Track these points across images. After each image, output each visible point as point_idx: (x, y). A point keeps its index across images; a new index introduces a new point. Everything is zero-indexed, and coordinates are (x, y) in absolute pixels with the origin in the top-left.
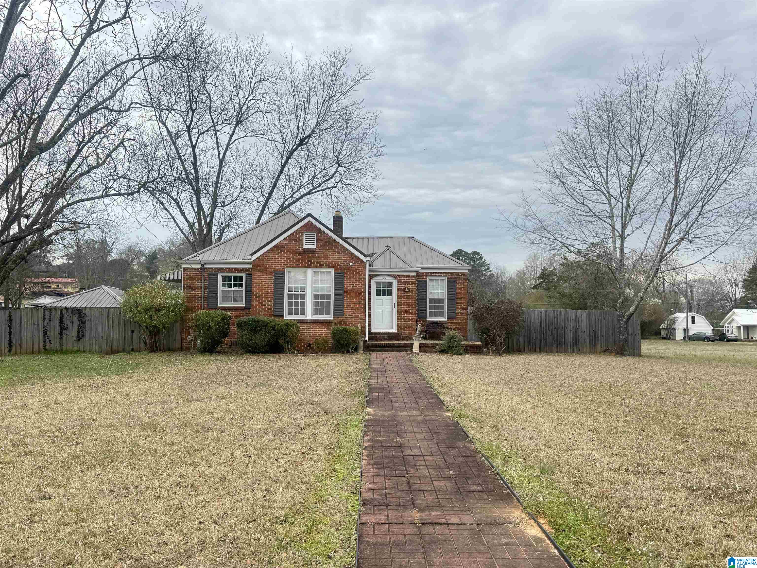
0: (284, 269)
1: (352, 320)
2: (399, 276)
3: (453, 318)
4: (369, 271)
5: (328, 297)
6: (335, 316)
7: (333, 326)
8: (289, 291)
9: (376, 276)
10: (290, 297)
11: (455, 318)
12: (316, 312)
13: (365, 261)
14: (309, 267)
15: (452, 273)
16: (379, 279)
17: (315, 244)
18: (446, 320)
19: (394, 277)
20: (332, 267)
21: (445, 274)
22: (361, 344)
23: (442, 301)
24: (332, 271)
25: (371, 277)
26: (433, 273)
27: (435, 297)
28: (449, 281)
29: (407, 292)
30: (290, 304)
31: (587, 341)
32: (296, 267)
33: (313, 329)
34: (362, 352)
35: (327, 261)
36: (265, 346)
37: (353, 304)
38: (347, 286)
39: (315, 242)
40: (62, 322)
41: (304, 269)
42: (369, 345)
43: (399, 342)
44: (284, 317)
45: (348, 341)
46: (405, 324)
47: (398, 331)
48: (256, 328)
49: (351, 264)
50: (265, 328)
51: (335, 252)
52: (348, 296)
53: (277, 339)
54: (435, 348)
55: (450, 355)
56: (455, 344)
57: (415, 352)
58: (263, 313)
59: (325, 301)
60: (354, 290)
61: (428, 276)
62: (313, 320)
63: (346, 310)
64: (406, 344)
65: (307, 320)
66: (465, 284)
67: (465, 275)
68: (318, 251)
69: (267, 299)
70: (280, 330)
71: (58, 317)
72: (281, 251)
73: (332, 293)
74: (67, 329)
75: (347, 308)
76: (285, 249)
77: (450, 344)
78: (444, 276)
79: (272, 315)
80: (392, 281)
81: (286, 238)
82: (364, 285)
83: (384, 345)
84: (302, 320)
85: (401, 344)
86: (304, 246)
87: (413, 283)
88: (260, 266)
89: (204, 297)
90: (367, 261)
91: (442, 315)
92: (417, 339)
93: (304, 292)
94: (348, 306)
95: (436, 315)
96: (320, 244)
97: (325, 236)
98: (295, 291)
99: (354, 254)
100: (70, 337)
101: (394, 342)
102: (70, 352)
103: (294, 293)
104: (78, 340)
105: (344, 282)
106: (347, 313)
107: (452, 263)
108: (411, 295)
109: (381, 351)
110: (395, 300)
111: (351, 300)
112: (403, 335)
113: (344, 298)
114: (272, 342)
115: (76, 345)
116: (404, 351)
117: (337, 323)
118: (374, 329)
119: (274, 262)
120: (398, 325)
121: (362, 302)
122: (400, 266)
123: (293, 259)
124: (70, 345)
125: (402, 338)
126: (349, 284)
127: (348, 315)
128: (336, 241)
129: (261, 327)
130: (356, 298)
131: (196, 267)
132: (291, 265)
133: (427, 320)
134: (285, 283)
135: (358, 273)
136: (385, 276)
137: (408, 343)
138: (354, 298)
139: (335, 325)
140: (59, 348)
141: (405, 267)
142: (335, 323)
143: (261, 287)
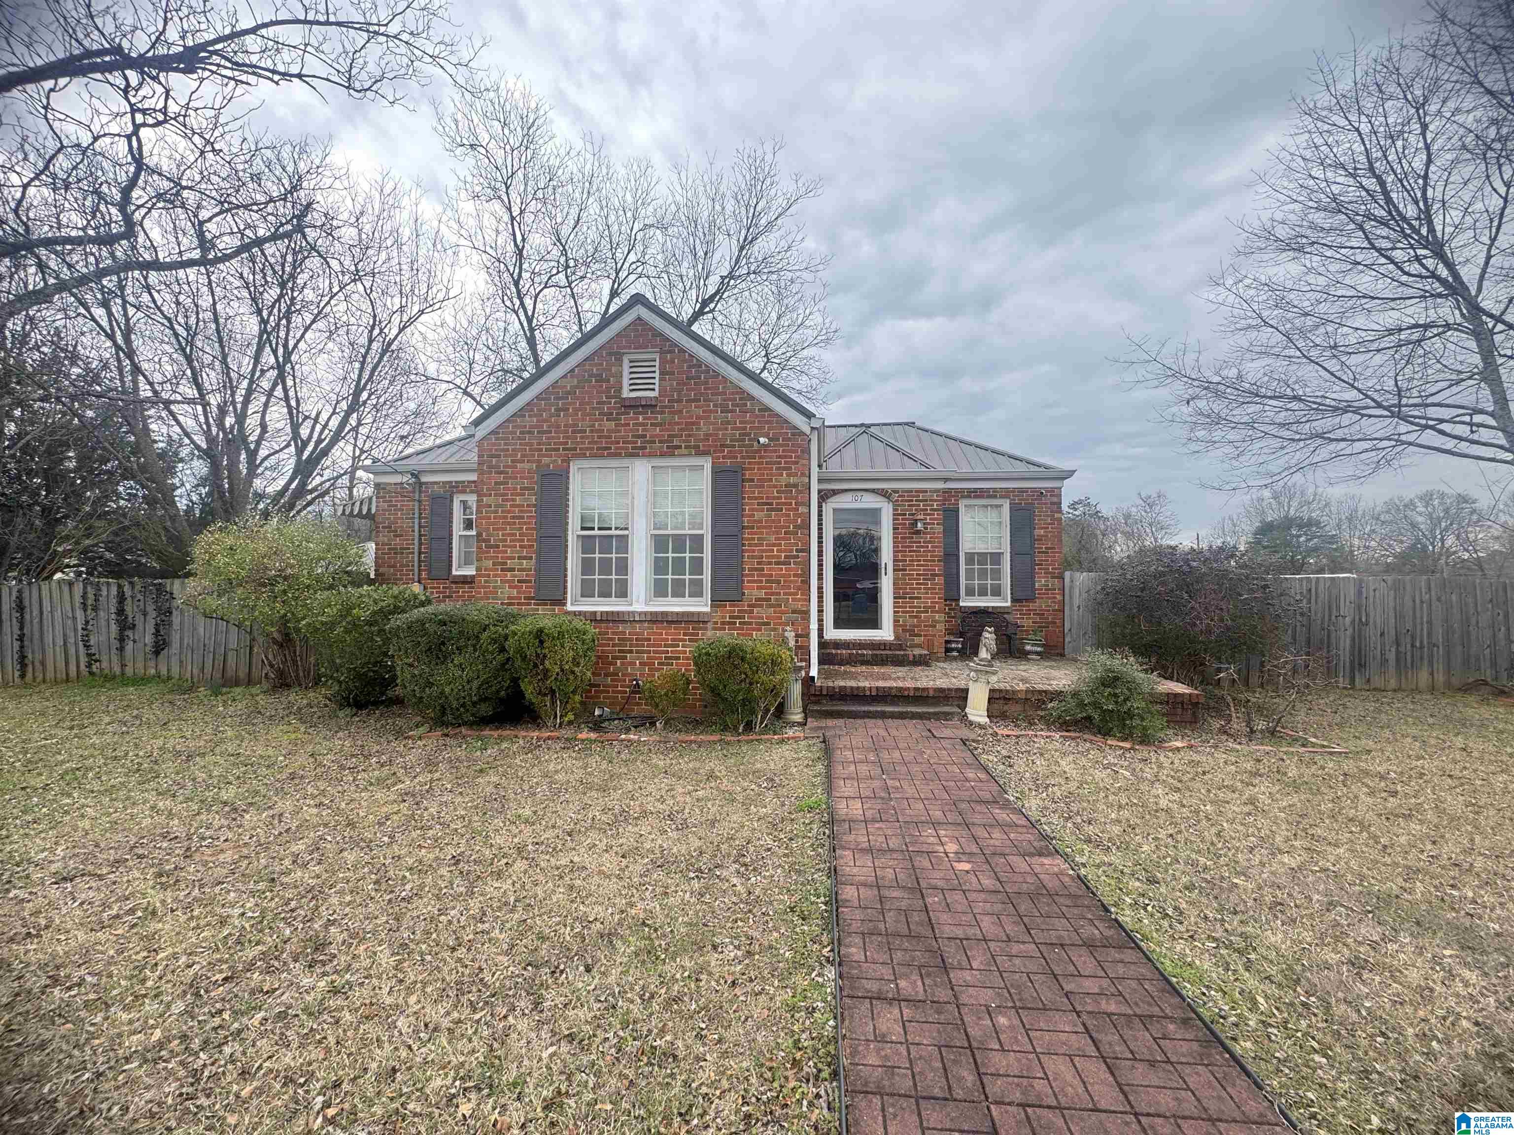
0: (567, 462)
1: (763, 613)
2: (895, 491)
3: (1027, 600)
4: (820, 481)
5: (697, 540)
6: (716, 602)
7: (710, 633)
8: (583, 529)
9: (835, 492)
10: (587, 543)
11: (1031, 600)
12: (660, 590)
13: (807, 430)
14: (636, 455)
15: (1022, 491)
16: (845, 502)
17: (657, 387)
18: (1009, 604)
19: (884, 494)
20: (706, 453)
21: (1006, 493)
22: (796, 689)
23: (996, 558)
24: (707, 464)
25: (824, 496)
26: (975, 490)
27: (981, 548)
28: (1014, 511)
29: (918, 532)
30: (587, 566)
31: (1392, 656)
32: (602, 456)
33: (650, 640)
34: (798, 717)
35: (690, 436)
36: (474, 704)
37: (770, 563)
38: (753, 510)
39: (657, 381)
40: (121, 612)
41: (626, 462)
42: (821, 695)
43: (919, 685)
44: (565, 604)
45: (749, 691)
46: (916, 617)
47: (897, 637)
48: (443, 643)
49: (762, 440)
50: (474, 646)
51: (715, 406)
52: (753, 539)
53: (515, 681)
54: (1045, 709)
55: (1121, 744)
56: (1137, 704)
57: (981, 727)
58: (506, 592)
59: (687, 555)
60: (773, 522)
61: (963, 497)
62: (651, 613)
63: (748, 582)
64: (941, 690)
65: (633, 613)
66: (1056, 515)
67: (1056, 493)
68: (666, 407)
69: (517, 552)
70: (520, 651)
71: (114, 601)
72: (558, 410)
73: (706, 532)
74: (133, 627)
75: (753, 576)
76: (570, 404)
77: (1116, 703)
78: (1002, 497)
79: (533, 598)
80: (880, 509)
81: (572, 371)
82: (803, 504)
83: (868, 693)
84: (618, 613)
85: (924, 689)
86: (626, 394)
87: (935, 510)
88: (499, 456)
89: (420, 553)
90: (813, 428)
91: (997, 592)
92: (983, 678)
93: (626, 529)
94: (756, 569)
95: (983, 592)
96: (672, 385)
97: (685, 361)
98: (600, 529)
99: (771, 410)
100: (140, 645)
101: (900, 684)
102: (140, 681)
103: (596, 532)
104: (157, 653)
105: (744, 498)
106: (753, 592)
107: (1021, 467)
108: (930, 542)
109: (863, 717)
110: (886, 556)
111: (763, 551)
112: (912, 646)
113: (743, 545)
114: (498, 692)
115: (152, 663)
116: (937, 716)
117: (723, 623)
118: (833, 634)
119: (539, 444)
120: (896, 621)
121: (798, 557)
122: (897, 466)
123: (592, 431)
124: (140, 665)
125: (911, 658)
126: (758, 504)
127: (757, 600)
128: (717, 374)
129: (462, 643)
130: (780, 545)
131: (405, 479)
132: (587, 449)
133: (961, 604)
134: (570, 503)
135: (785, 469)
136: (859, 494)
137: (949, 689)
138: (774, 545)
139: (715, 629)
140: (117, 670)
141: (913, 468)
142: (716, 623)
143: (500, 517)
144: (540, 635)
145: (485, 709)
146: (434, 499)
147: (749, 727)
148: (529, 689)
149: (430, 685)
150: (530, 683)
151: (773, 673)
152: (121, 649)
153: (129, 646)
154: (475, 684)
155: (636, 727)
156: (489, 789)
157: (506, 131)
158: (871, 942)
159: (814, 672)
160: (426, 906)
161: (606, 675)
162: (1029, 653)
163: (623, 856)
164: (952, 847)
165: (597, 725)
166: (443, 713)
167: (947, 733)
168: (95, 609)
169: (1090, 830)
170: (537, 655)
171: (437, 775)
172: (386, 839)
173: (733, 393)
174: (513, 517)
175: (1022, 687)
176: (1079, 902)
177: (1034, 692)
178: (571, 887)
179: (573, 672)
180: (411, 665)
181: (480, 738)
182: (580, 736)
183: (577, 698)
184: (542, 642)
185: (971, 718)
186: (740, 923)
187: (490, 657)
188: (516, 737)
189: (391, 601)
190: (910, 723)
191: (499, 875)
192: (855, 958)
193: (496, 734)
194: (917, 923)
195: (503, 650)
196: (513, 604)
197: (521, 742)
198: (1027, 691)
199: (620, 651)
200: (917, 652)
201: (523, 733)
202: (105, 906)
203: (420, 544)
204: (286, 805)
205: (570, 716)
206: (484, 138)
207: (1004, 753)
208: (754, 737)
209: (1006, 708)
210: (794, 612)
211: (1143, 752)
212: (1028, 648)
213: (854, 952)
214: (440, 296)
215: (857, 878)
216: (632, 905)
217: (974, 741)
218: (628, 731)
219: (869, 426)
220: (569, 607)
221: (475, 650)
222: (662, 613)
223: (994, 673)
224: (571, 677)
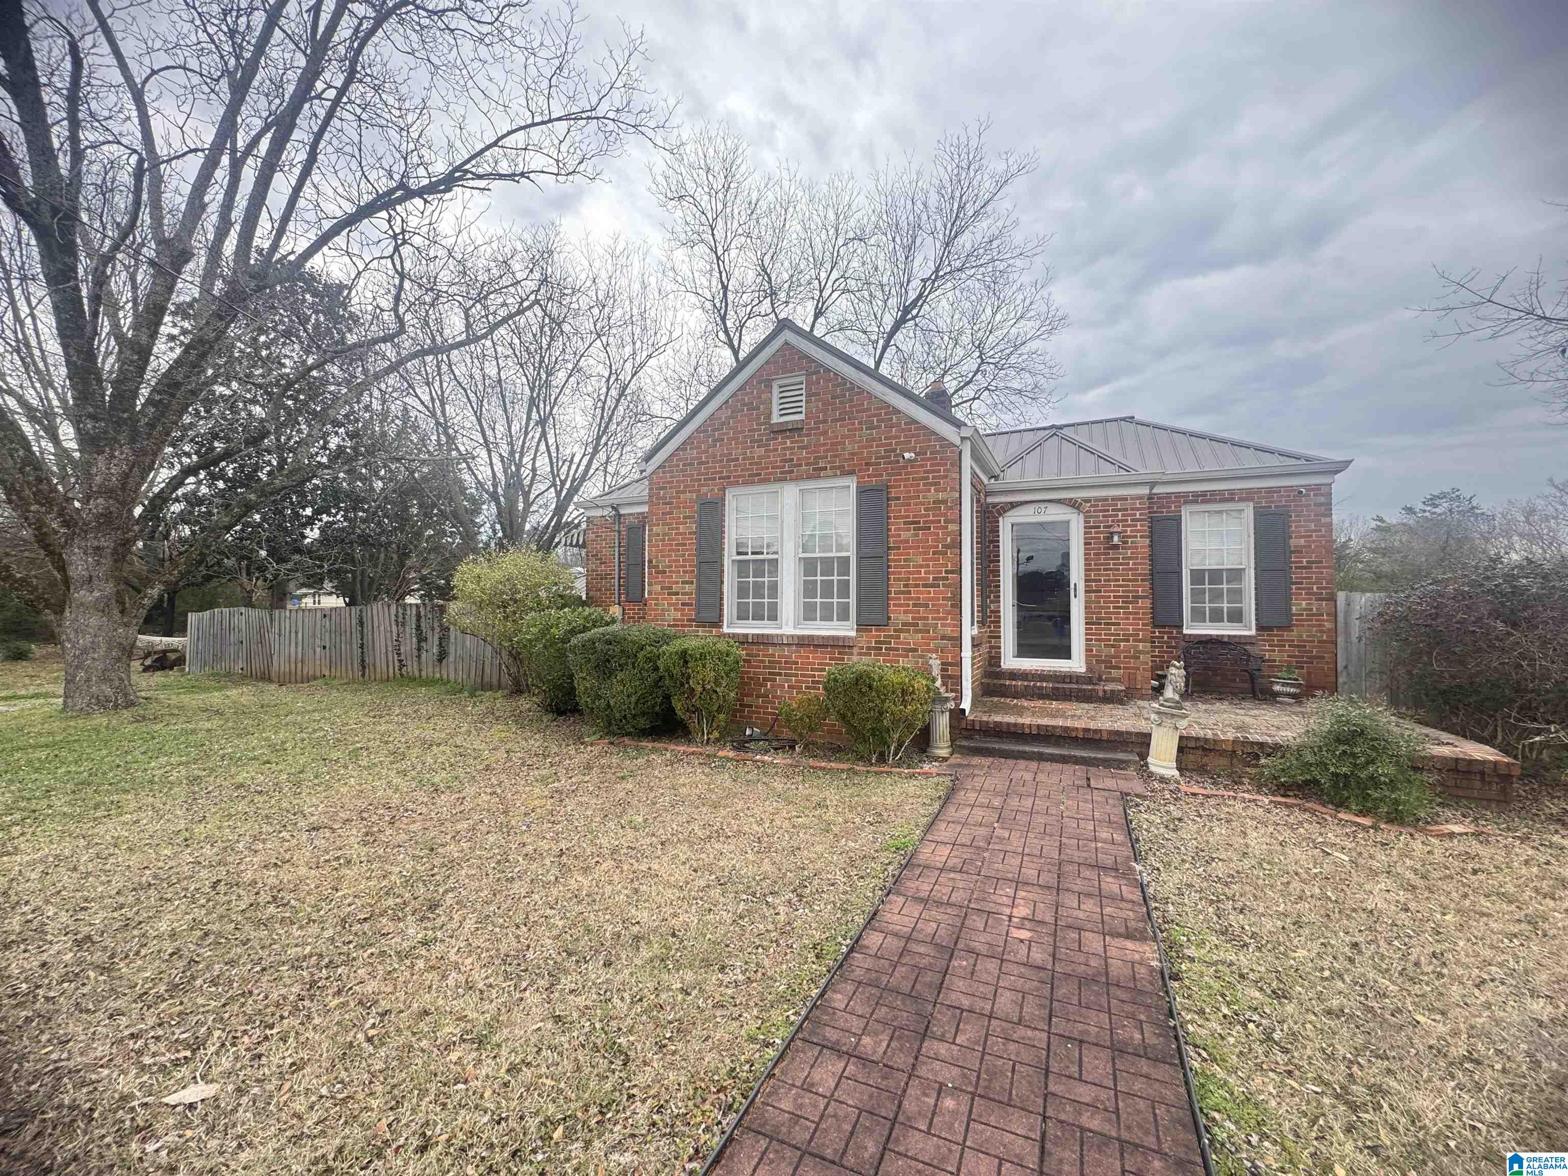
0: (724, 489)
1: (911, 639)
2: (1087, 501)
3: (1280, 628)
5: (843, 565)
6: (862, 626)
7: (855, 658)
8: (739, 553)
9: (1013, 505)
10: (742, 568)
11: (1288, 627)
12: (809, 613)
13: (957, 441)
14: (785, 480)
15: (1270, 491)
16: (1025, 515)
17: (803, 410)
18: (1253, 632)
19: (1073, 504)
20: (851, 473)
21: (1247, 496)
22: (942, 722)
23: (1236, 574)
24: (852, 483)
25: (1000, 510)
26: (1204, 494)
27: (1210, 564)
28: (1260, 516)
29: (1116, 547)
30: (742, 591)
32: (753, 483)
33: (797, 663)
34: (943, 752)
35: (835, 456)
36: (634, 717)
37: (917, 586)
38: (899, 529)
39: (803, 404)
40: (418, 627)
41: (776, 487)
42: (973, 729)
43: (1092, 725)
44: (721, 627)
45: (879, 719)
46: (1113, 646)
47: (1089, 669)
48: (608, 661)
49: (907, 455)
50: (633, 664)
51: (860, 423)
52: (900, 560)
53: (667, 698)
54: (1256, 766)
55: (1358, 820)
56: (1385, 769)
57: (1163, 780)
58: (673, 614)
59: (835, 578)
60: (920, 541)
61: (1186, 502)
62: (799, 637)
63: (895, 605)
64: (1118, 733)
65: (782, 636)
66: (1323, 520)
67: (1324, 492)
68: (811, 429)
69: (681, 577)
70: (667, 670)
71: (414, 619)
72: (715, 441)
73: (851, 553)
74: (426, 640)
75: (899, 599)
76: (724, 434)
77: (1355, 765)
78: (1241, 500)
79: (694, 620)
80: (1068, 522)
81: (727, 402)
82: (953, 522)
83: (1027, 731)
84: (768, 636)
85: (1096, 731)
86: (776, 419)
87: (1138, 520)
88: (664, 488)
89: (620, 578)
90: (963, 439)
91: (1236, 616)
92: (1168, 722)
93: (776, 553)
94: (903, 593)
95: (1216, 616)
96: (817, 407)
97: (830, 380)
98: (753, 553)
99: (917, 423)
100: (430, 654)
101: (1069, 723)
102: (429, 682)
103: (750, 557)
104: (440, 661)
105: (889, 518)
106: (899, 617)
107: (1274, 461)
108: (1130, 559)
109: (1016, 758)
110: (1077, 575)
111: (909, 573)
112: (1107, 680)
113: (889, 567)
114: (653, 706)
115: (437, 669)
116: (1107, 764)
117: (869, 648)
118: (1010, 661)
119: (698, 475)
120: (1088, 650)
121: (947, 579)
122: (1089, 470)
123: (744, 459)
124: (430, 670)
125: (1101, 694)
126: (905, 523)
127: (904, 624)
128: (862, 391)
129: (622, 661)
130: (928, 566)
131: (605, 513)
132: (739, 476)
133: (1185, 631)
134: (726, 530)
135: (931, 484)
136: (1043, 506)
137: (1128, 733)
138: (921, 566)
139: (860, 654)
140: (417, 673)
141: (1108, 472)
142: (862, 648)
143: (667, 545)
144: (684, 656)
145: (643, 723)
146: (630, 529)
147: (882, 759)
148: (678, 705)
149: (599, 697)
150: (679, 700)
151: (904, 703)
152: (419, 657)
153: (424, 655)
154: (633, 699)
155: (776, 749)
156: (622, 795)
157: (710, 177)
158: (863, 993)
159: (966, 705)
160: (519, 888)
161: (758, 696)
162: (1278, 694)
163: (695, 871)
164: (1022, 911)
165: (741, 745)
166: (610, 724)
167: (1110, 783)
168: (403, 624)
169: (1236, 920)
170: (683, 674)
171: (587, 778)
172: (524, 828)
173: (878, 409)
174: (677, 545)
175: (1230, 735)
176: (1139, 999)
177: (1246, 743)
178: (636, 891)
179: (716, 692)
180: (584, 679)
181: (637, 748)
182: (721, 754)
183: (722, 716)
184: (686, 662)
185: (1152, 768)
186: (760, 950)
187: (645, 674)
188: (666, 750)
189: (582, 622)
190: (1069, 768)
191: (586, 870)
192: (836, 1005)
193: (650, 745)
194: (925, 984)
195: (656, 669)
196: (677, 626)
197: (668, 755)
198: (1235, 741)
199: (770, 673)
200: (1109, 687)
201: (672, 747)
202: (327, 852)
203: (620, 570)
204: (470, 790)
205: (716, 734)
206: (691, 186)
207: (1177, 814)
208: (886, 769)
209: (1205, 760)
210: (943, 638)
211: (1389, 832)
212: (1277, 688)
213: (838, 999)
214: (664, 340)
215: (891, 927)
216: (675, 915)
217: (1137, 796)
218: (766, 752)
219: (1061, 427)
220: (726, 630)
221: (634, 668)
222: (809, 636)
223: (1184, 717)
224: (714, 696)
